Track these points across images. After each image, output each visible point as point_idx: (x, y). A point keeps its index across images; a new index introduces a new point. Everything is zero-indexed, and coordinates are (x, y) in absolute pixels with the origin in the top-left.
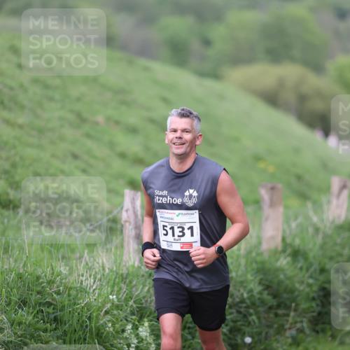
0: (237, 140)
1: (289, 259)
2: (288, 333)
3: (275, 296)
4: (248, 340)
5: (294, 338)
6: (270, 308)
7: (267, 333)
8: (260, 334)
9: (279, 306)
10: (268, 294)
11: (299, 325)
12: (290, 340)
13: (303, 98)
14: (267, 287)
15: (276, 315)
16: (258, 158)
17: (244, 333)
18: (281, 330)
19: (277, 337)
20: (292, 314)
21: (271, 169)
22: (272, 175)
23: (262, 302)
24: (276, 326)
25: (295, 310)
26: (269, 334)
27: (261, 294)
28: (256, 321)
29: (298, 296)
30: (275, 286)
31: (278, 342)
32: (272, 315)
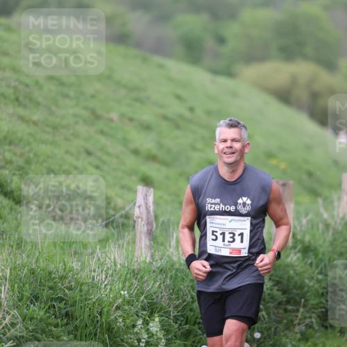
1: (299, 255)
2: (297, 329)
3: (284, 292)
4: (257, 335)
5: (302, 334)
6: (280, 303)
7: (276, 329)
8: (270, 329)
9: (288, 302)
10: (278, 290)
11: (307, 321)
12: (298, 336)
13: (315, 96)
14: (277, 283)
15: (286, 310)
16: (270, 155)
17: (254, 329)
18: (290, 326)
19: (287, 332)
20: (301, 310)
21: (283, 166)
22: (284, 172)
23: (272, 298)
24: (285, 321)
25: (304, 306)
26: (278, 329)
27: (271, 290)
28: (266, 316)
29: (307, 292)
30: (285, 282)
31: (287, 338)
32: (281, 311)
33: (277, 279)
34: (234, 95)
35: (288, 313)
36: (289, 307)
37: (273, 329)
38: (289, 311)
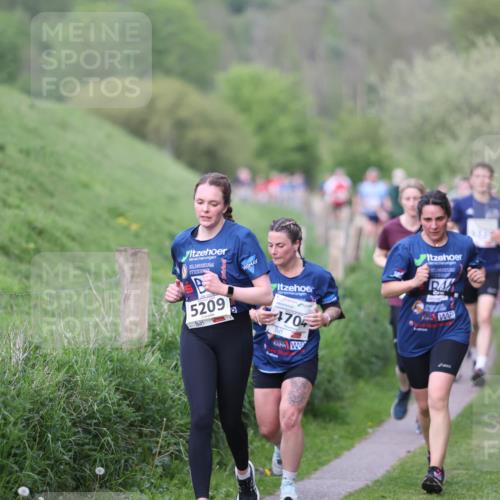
0: (86, 186)
1: (158, 354)
2: (157, 461)
3: (138, 409)
4: (100, 471)
5: (165, 467)
6: (132, 424)
7: (126, 461)
8: (118, 461)
9: (144, 422)
10: (129, 406)
11: (172, 449)
12: (160, 470)
13: (181, 125)
14: (127, 395)
15: (141, 435)
16: (116, 212)
17: (95, 461)
18: (147, 456)
19: (143, 465)
20: (163, 433)
21: (134, 227)
22: (137, 235)
23: (120, 417)
24: (140, 450)
25: (167, 428)
26: (131, 461)
27: (119, 405)
28: (112, 443)
29: (171, 407)
30: (139, 394)
31: (144, 474)
32: (134, 436)
33: (127, 390)
34: (64, 126)
35: (144, 439)
36: (146, 430)
37: (123, 461)
38: (146, 436)
